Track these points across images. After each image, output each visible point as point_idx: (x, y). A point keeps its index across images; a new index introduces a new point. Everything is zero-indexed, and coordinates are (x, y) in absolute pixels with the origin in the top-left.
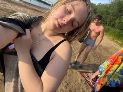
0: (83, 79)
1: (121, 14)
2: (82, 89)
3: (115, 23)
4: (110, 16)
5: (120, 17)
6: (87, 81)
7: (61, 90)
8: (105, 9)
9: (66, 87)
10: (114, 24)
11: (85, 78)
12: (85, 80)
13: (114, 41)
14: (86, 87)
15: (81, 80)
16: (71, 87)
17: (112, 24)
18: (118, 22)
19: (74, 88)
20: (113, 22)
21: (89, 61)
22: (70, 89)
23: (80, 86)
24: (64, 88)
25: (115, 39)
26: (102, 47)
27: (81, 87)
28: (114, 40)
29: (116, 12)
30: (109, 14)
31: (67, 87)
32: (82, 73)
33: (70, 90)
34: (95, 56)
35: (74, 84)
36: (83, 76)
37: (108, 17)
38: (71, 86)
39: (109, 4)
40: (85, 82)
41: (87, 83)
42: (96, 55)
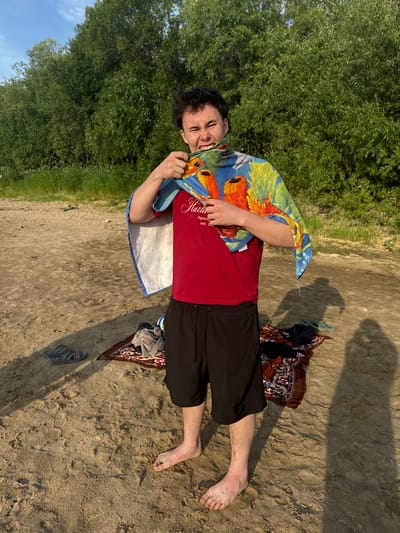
0: (129, 366)
1: (85, 108)
2: (151, 393)
3: (86, 146)
4: (55, 127)
5: (89, 119)
6: (144, 365)
7: (96, 451)
8: (20, 105)
9: (102, 429)
10: (84, 149)
11: (131, 361)
12: (139, 367)
13: (119, 208)
14: (157, 380)
15: (128, 373)
16: (117, 417)
17: (76, 152)
18: (95, 138)
19: (127, 411)
20: (78, 147)
21: (99, 307)
22: (117, 423)
23: (138, 391)
24: (98, 438)
25: (121, 201)
26: (103, 244)
27: (143, 393)
28: (119, 205)
29: (66, 106)
30: (46, 119)
31: (107, 426)
32: (111, 355)
33: (122, 427)
34: (105, 281)
35: (117, 400)
36: (124, 360)
37: (48, 132)
38: (114, 415)
39: (22, 83)
40: (144, 370)
41: (152, 370)
42: (106, 279)
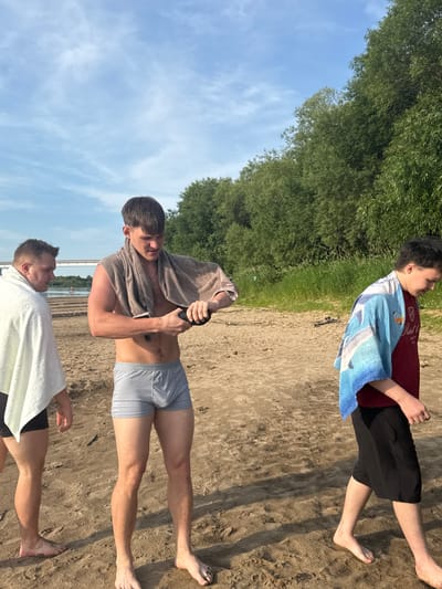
1: (366, 172)
4: (322, 204)
5: (371, 186)
8: (281, 182)
17: (350, 237)
30: (311, 196)
37: (313, 213)
39: (292, 153)
